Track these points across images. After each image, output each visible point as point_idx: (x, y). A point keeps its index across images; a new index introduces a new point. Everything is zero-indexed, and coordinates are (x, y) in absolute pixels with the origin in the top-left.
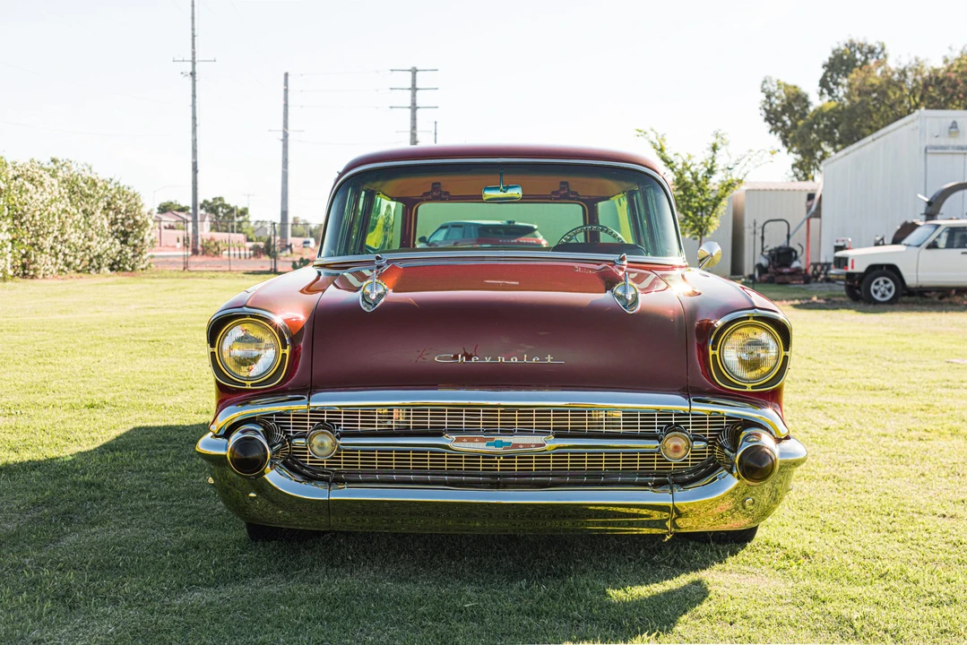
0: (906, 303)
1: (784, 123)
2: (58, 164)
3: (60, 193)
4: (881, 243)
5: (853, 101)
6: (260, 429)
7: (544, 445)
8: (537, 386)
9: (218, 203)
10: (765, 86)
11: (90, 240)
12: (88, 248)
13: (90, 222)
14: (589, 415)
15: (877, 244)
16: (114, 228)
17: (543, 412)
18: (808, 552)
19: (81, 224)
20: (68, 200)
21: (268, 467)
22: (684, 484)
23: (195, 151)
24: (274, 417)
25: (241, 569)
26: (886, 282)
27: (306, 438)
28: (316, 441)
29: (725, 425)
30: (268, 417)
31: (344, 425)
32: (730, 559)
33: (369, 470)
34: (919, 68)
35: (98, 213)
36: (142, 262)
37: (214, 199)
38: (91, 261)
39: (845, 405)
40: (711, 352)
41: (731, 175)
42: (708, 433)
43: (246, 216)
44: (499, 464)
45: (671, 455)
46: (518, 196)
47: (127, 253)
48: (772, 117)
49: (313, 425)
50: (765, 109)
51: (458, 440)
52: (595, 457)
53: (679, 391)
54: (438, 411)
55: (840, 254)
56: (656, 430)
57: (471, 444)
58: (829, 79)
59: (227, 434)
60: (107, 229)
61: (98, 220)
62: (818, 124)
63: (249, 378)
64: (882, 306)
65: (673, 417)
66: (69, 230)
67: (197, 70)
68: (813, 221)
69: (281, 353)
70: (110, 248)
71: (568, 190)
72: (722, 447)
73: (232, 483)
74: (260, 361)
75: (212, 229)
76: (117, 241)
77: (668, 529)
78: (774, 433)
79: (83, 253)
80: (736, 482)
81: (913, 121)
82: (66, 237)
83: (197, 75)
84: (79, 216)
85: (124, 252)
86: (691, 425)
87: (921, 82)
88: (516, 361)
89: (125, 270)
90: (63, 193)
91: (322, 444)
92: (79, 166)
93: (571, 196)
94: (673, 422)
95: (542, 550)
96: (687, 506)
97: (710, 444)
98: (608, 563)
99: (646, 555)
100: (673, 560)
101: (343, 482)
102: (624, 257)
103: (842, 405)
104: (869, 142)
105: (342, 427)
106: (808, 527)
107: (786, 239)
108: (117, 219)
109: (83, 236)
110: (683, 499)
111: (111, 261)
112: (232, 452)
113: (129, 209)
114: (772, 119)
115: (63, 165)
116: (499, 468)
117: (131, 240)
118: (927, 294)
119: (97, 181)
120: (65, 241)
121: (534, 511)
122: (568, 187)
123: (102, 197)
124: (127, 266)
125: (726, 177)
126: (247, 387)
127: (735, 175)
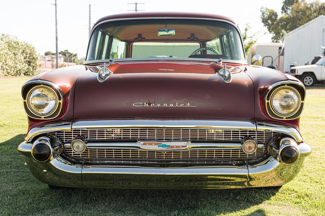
0: (317, 86)
1: (269, 23)
2: (4, 36)
3: (5, 46)
4: (307, 64)
5: (294, 15)
6: (48, 139)
7: (186, 146)
8: (183, 118)
9: (66, 52)
10: (262, 10)
11: (17, 64)
12: (16, 67)
13: (16, 57)
14: (208, 132)
15: (306, 64)
16: (26, 60)
17: (186, 130)
18: (308, 194)
19: (13, 58)
20: (8, 49)
21: (52, 157)
22: (252, 164)
23: (56, 33)
24: (56, 133)
25: (41, 206)
26: (310, 78)
27: (71, 143)
28: (76, 145)
29: (272, 136)
30: (53, 133)
31: (90, 137)
32: (273, 198)
33: (101, 158)
34: (317, 3)
35: (19, 54)
36: (36, 72)
37: (65, 50)
38: (17, 72)
39: (305, 124)
40: (267, 101)
41: (252, 40)
42: (264, 140)
43: (76, 57)
44: (164, 155)
45: (247, 151)
46: (173, 34)
47: (30, 69)
48: (265, 21)
49: (74, 137)
50: (262, 18)
51: (144, 144)
52: (210, 152)
53: (250, 120)
54: (135, 130)
55: (292, 68)
56: (240, 139)
57: (151, 146)
58: (285, 7)
59: (32, 142)
60: (23, 60)
61: (19, 57)
62: (281, 23)
63: (43, 115)
64: (308, 87)
65: (248, 133)
66: (8, 60)
67: (57, 3)
68: (281, 57)
69: (58, 102)
70: (24, 67)
71: (194, 37)
72: (271, 147)
73: (36, 165)
74: (48, 107)
75: (64, 61)
76: (27, 65)
77: (246, 186)
78: (296, 140)
79: (14, 69)
80: (278, 163)
81: (318, 20)
82: (7, 63)
83: (57, 5)
84: (12, 55)
85: (29, 69)
86: (256, 136)
87: (318, 8)
88: (172, 106)
89: (29, 75)
90: (6, 47)
91: (78, 146)
92: (12, 37)
93: (195, 39)
94: (248, 135)
95: (185, 194)
96: (253, 175)
97: (266, 145)
98: (216, 201)
99: (233, 196)
100: (246, 199)
101: (90, 164)
102: (221, 60)
103: (304, 125)
104: (302, 28)
105: (89, 138)
106: (304, 180)
107: (271, 63)
108: (26, 56)
109: (14, 63)
110: (252, 172)
111: (25, 72)
112: (34, 150)
113: (31, 52)
114: (264, 21)
115: (6, 37)
116: (164, 157)
117: (32, 64)
118: (324, 83)
119: (19, 42)
120: (7, 64)
121: (181, 178)
122: (194, 35)
123: (21, 48)
124: (30, 74)
125: (250, 40)
126: (42, 119)
127: (254, 39)
